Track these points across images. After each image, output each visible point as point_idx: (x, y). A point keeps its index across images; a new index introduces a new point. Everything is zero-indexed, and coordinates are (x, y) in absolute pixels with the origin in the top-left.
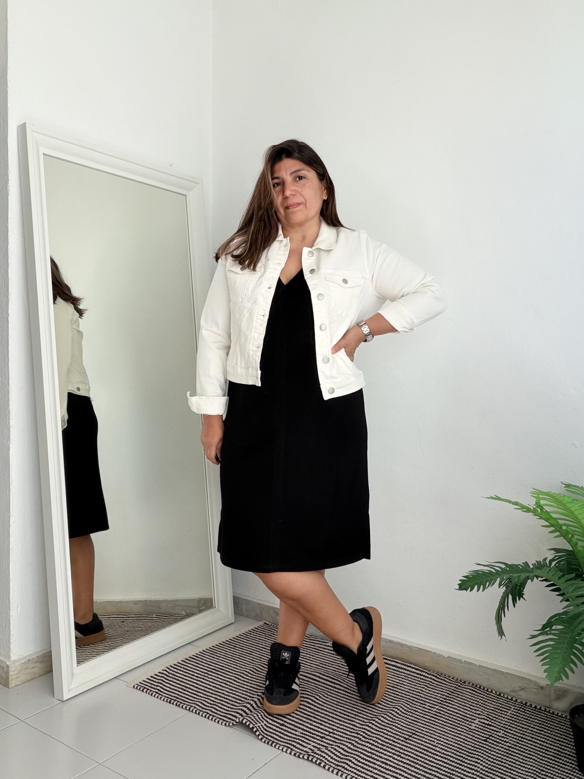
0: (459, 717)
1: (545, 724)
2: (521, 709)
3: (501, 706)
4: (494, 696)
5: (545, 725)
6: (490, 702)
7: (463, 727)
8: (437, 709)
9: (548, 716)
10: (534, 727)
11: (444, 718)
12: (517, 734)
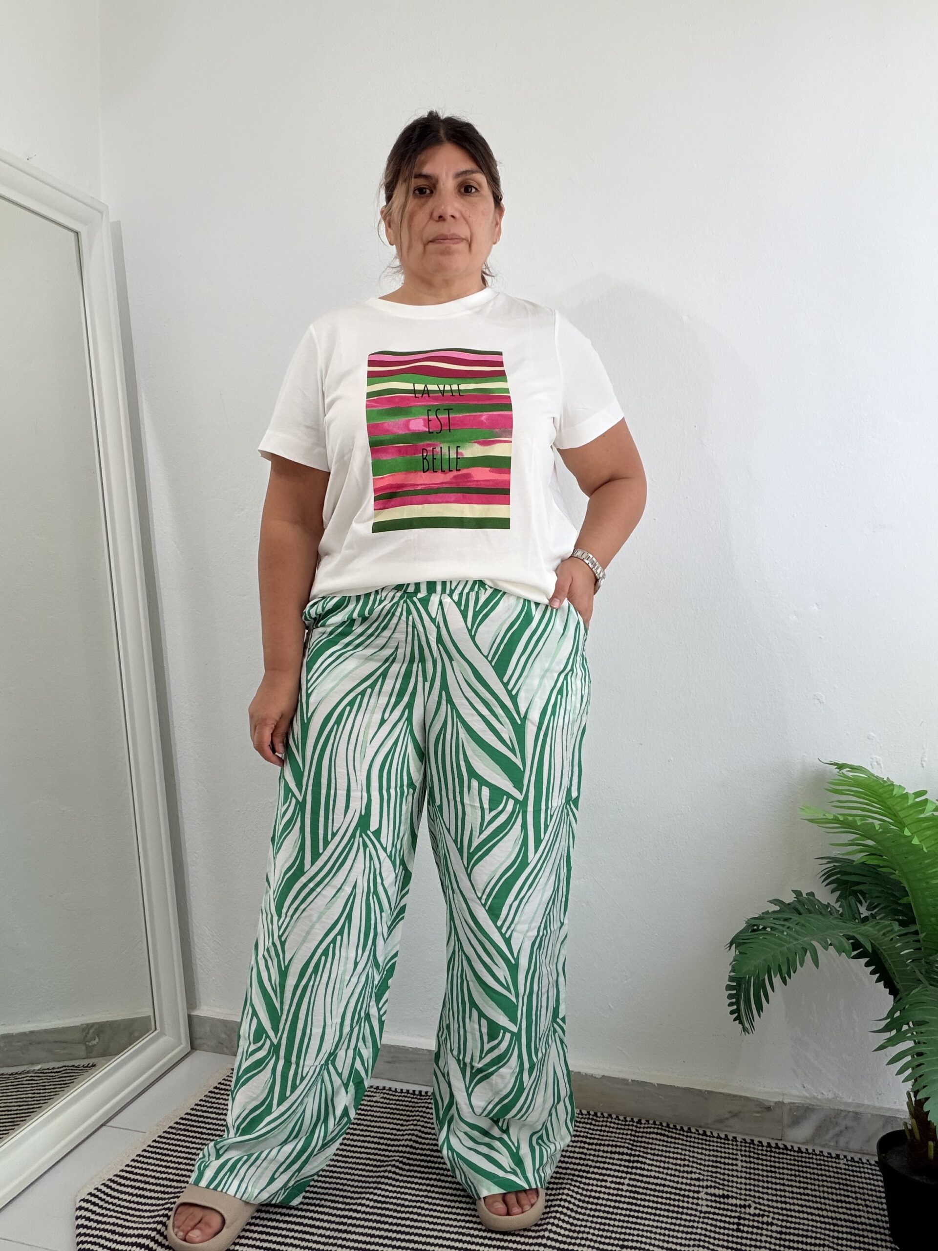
0: (671, 1193)
1: (801, 1174)
2: (752, 1154)
3: (719, 1154)
4: (698, 1139)
5: (803, 1177)
6: (700, 1151)
7: (690, 1212)
8: (629, 1185)
9: (796, 1158)
10: (790, 1183)
11: (649, 1201)
12: (775, 1204)
